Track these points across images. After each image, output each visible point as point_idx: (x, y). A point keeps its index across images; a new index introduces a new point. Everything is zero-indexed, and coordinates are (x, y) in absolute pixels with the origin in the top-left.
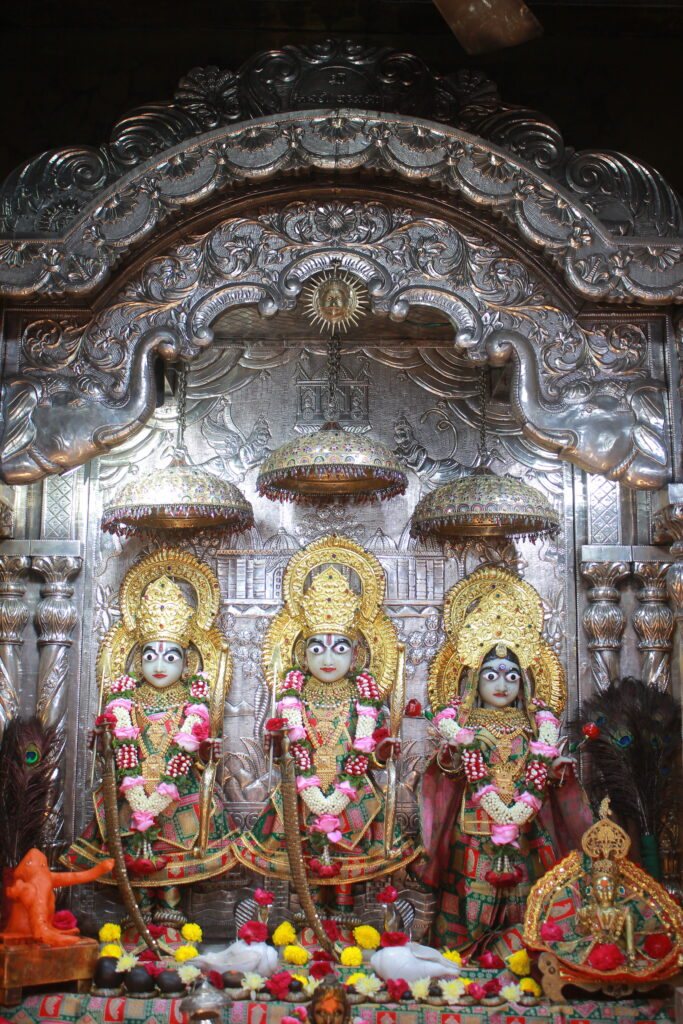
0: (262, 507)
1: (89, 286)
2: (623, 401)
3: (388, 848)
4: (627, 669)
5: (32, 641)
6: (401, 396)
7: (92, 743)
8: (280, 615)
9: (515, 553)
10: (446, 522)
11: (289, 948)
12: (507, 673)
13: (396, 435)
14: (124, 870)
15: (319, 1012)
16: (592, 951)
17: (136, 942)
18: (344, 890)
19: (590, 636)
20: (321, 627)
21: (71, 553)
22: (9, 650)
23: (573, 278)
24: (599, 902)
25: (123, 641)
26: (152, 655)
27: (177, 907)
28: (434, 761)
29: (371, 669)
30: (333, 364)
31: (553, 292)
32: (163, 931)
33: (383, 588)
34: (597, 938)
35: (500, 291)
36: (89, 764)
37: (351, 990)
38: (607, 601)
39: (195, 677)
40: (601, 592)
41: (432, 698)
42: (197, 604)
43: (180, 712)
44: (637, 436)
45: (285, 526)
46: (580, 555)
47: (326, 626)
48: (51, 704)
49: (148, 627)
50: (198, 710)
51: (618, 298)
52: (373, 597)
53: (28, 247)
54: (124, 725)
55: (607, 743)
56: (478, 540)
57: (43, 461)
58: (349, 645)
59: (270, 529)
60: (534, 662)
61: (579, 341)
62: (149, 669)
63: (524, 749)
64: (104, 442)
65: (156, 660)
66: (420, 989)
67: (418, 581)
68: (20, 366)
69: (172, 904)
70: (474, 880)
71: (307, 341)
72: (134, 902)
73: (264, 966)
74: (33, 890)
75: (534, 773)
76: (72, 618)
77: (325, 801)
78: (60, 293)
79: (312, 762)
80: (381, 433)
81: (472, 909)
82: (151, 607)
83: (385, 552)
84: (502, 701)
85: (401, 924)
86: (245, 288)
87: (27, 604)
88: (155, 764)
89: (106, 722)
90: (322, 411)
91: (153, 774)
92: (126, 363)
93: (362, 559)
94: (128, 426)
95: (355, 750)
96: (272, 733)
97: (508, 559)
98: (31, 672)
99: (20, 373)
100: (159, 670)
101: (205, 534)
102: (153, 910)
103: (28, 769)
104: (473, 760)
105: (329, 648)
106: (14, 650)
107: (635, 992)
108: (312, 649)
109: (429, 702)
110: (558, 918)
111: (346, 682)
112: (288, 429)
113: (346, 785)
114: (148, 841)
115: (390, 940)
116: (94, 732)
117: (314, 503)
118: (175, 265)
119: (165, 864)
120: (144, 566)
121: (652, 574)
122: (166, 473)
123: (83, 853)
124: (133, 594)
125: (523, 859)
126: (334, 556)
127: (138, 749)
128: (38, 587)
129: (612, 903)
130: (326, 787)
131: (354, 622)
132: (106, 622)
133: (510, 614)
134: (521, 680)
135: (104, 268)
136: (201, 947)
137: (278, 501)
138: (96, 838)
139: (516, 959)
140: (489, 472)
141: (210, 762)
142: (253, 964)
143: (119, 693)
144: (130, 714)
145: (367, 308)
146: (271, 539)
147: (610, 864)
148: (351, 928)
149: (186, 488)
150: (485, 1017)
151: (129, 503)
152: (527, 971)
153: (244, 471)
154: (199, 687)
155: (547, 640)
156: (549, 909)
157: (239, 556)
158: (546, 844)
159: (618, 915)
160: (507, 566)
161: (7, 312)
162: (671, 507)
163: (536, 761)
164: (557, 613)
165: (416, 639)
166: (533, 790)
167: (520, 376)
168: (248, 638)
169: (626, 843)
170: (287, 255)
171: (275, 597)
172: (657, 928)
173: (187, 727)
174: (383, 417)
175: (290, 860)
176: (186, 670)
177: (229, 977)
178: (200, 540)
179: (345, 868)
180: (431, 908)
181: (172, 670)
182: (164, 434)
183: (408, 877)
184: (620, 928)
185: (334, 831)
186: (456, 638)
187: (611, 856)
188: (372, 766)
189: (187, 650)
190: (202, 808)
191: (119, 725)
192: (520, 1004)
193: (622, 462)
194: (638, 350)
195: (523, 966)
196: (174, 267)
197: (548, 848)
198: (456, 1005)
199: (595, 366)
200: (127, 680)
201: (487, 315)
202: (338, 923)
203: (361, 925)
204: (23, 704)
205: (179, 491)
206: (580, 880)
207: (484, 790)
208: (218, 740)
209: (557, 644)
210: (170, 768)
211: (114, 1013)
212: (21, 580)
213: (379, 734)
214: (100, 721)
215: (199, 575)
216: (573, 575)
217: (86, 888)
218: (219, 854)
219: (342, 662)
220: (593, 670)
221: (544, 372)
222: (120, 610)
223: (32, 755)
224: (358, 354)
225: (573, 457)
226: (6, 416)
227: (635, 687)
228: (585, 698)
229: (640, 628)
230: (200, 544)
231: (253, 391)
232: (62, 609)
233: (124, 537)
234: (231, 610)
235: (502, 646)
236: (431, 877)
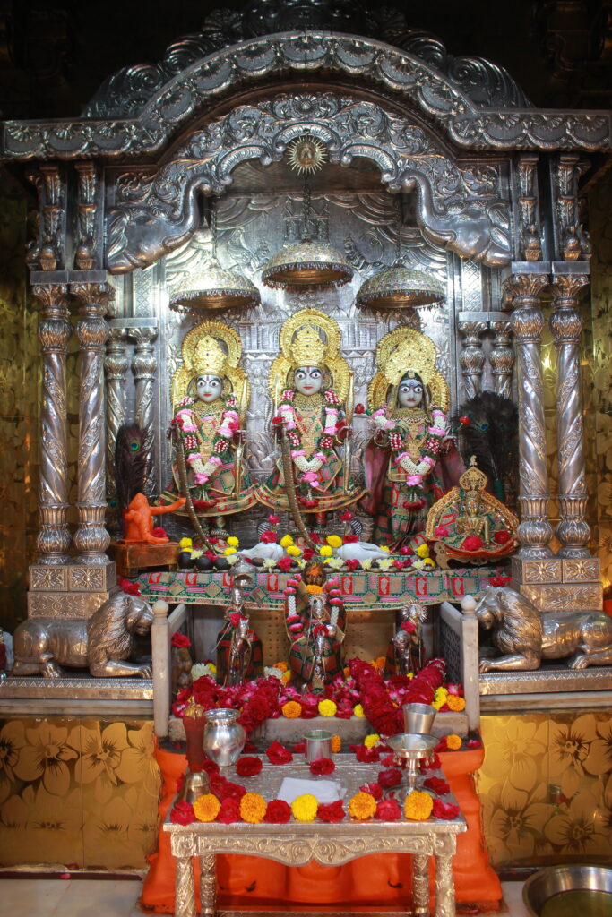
0: (266, 293)
1: (155, 148)
2: (484, 212)
3: (346, 491)
4: (486, 386)
5: (130, 378)
6: (348, 224)
7: (170, 435)
8: (278, 358)
9: (419, 318)
10: (377, 296)
11: (290, 547)
12: (415, 388)
13: (346, 248)
15: (308, 576)
16: (465, 541)
17: (201, 547)
18: (320, 515)
19: (464, 366)
20: (303, 362)
21: (151, 325)
22: (118, 386)
23: (453, 134)
24: (469, 514)
25: (185, 377)
26: (203, 382)
27: (223, 528)
28: (372, 440)
29: (334, 388)
30: (306, 204)
31: (441, 146)
32: (217, 541)
33: (339, 339)
34: (467, 534)
35: (408, 146)
36: (168, 450)
37: (327, 566)
38: (474, 346)
39: (229, 396)
40: (470, 340)
41: (370, 404)
42: (228, 352)
43: (220, 416)
44: (493, 233)
45: (279, 305)
46: (458, 318)
47: (306, 362)
48: (144, 416)
49: (199, 367)
50: (231, 414)
51: (481, 146)
52: (333, 344)
53: (117, 125)
54: (188, 423)
55: (473, 428)
56: (396, 310)
57: (132, 259)
58: (320, 373)
59: (271, 307)
60: (431, 382)
61: (457, 176)
62: (201, 391)
63: (425, 432)
64: (169, 246)
65: (205, 385)
66: (366, 564)
67: (361, 336)
68: (116, 202)
69: (221, 526)
70: (397, 508)
71: (290, 192)
72: (199, 524)
73: (275, 555)
74: (140, 515)
75: (431, 445)
76: (154, 364)
77: (308, 464)
78: (138, 152)
79: (300, 442)
80: (336, 247)
81: (395, 524)
82: (200, 355)
83: (341, 319)
84: (412, 404)
85: (354, 533)
86: (251, 148)
87: (126, 357)
88: (207, 446)
89: (177, 423)
90: (300, 235)
91: (206, 452)
92: (180, 198)
93: (327, 322)
94: (183, 236)
95: (325, 434)
96: (276, 425)
97: (415, 322)
98: (132, 397)
99: (116, 205)
100: (207, 391)
101: (231, 311)
102: (210, 530)
103: (133, 453)
104: (395, 438)
105: (308, 375)
106: (121, 385)
108: (298, 376)
109: (369, 407)
110: (445, 525)
111: (319, 395)
112: (279, 246)
113: (321, 454)
114: (205, 490)
115: (348, 540)
117: (297, 290)
118: (208, 135)
119: (215, 504)
120: (196, 331)
121: (501, 329)
122: (207, 272)
123: (168, 499)
124: (189, 348)
125: (425, 495)
126: (310, 320)
127: (197, 437)
128: (132, 347)
129: (476, 514)
130: (309, 456)
131: (323, 359)
132: (174, 367)
133: (417, 353)
134: (423, 391)
135: (164, 136)
136: (240, 548)
137: (275, 289)
138: (175, 491)
139: (422, 549)
140: (403, 266)
141: (240, 444)
142: (269, 554)
143: (184, 406)
144: (191, 418)
145: (327, 159)
146: (271, 313)
147: (475, 493)
148: (325, 536)
149: (219, 279)
150: (404, 578)
151: (185, 290)
152: (428, 555)
153: (254, 272)
154: (231, 401)
155: (438, 370)
156: (440, 520)
157: (252, 324)
158: (438, 486)
159: (480, 521)
160: (414, 326)
161: (106, 169)
162: (513, 276)
163: (432, 438)
164: (445, 353)
165: (360, 371)
166: (430, 455)
167: (421, 199)
168: (259, 372)
169: (485, 481)
170: (276, 127)
171: (275, 347)
172: (502, 529)
173: (226, 424)
174: (337, 237)
175: (289, 499)
176: (223, 392)
177: (256, 560)
178: (229, 315)
179: (320, 503)
181: (215, 391)
182: (204, 251)
184: (481, 528)
185: (314, 481)
186: (384, 370)
187: (476, 489)
188: (335, 444)
189: (223, 380)
190: (236, 470)
191: (185, 424)
192: (423, 570)
193: (484, 249)
194: (493, 181)
195: (426, 553)
196: (207, 137)
197: (439, 489)
198: (387, 572)
199: (467, 192)
200: (189, 399)
201: (401, 161)
202: (318, 534)
203: (331, 535)
204: (128, 417)
205: (215, 281)
206: (458, 503)
207: (402, 455)
208: (244, 431)
210: (216, 448)
211: (191, 580)
212: (123, 343)
213: (339, 425)
214: (173, 423)
215: (228, 335)
216: (453, 331)
218: (247, 498)
219: (316, 383)
220: (465, 387)
221: (436, 196)
222: (182, 358)
223: (135, 445)
224: (321, 199)
225: (454, 247)
226: (109, 232)
227: (490, 396)
228: (462, 403)
229: (494, 361)
230: (228, 317)
231: (257, 224)
232: (148, 359)
233: (183, 315)
234: (249, 356)
235: (412, 372)
236: (371, 508)
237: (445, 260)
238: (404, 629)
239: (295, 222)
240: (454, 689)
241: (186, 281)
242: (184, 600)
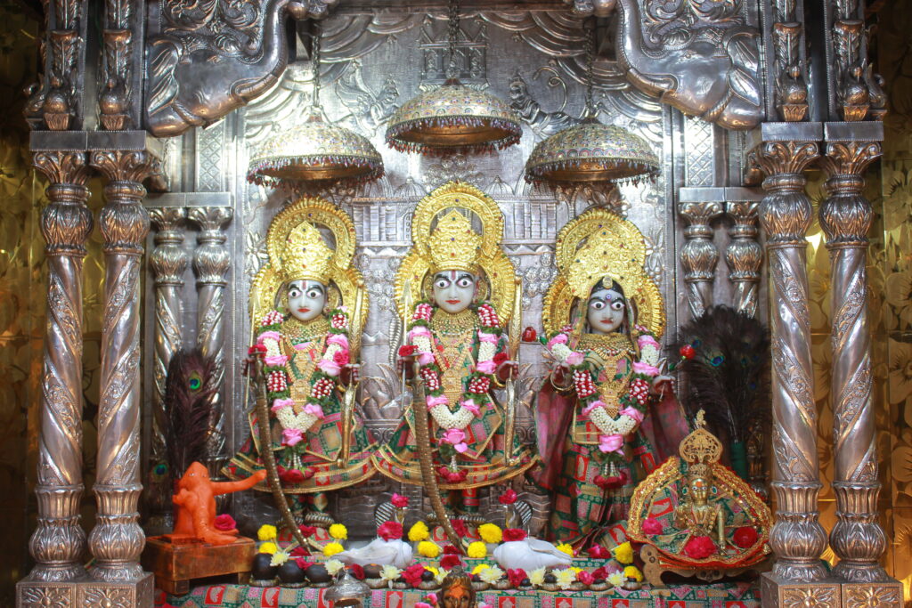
0: (391, 158)
2: (720, 46)
3: (508, 457)
4: (720, 298)
5: (191, 282)
6: (515, 55)
7: (246, 370)
8: (410, 255)
9: (619, 196)
10: (557, 167)
11: (422, 543)
12: (613, 302)
13: (511, 91)
14: (277, 480)
15: (447, 598)
16: (688, 543)
17: (290, 540)
18: (470, 494)
19: (687, 268)
20: (446, 264)
21: (222, 203)
22: (171, 291)
24: (694, 500)
25: (271, 281)
26: (296, 291)
27: (324, 510)
28: (548, 381)
29: (492, 301)
30: (452, 26)
32: (314, 531)
33: (501, 228)
34: (691, 531)
36: (245, 389)
37: (476, 578)
38: (702, 238)
39: (335, 311)
40: (696, 230)
41: (546, 326)
42: (335, 246)
43: (322, 342)
44: (733, 79)
45: (412, 176)
46: (678, 197)
47: (450, 263)
48: (210, 338)
49: (291, 268)
50: (338, 339)
52: (492, 237)
54: (274, 352)
55: (701, 363)
56: (586, 185)
57: (186, 114)
58: (471, 280)
59: (400, 178)
60: (637, 293)
62: (295, 305)
63: (628, 369)
64: (241, 95)
65: (300, 296)
66: (536, 577)
67: (533, 223)
68: (163, 26)
69: (320, 507)
70: (584, 484)
71: (430, 8)
72: (286, 506)
73: (400, 560)
74: (195, 497)
75: (637, 390)
76: (225, 261)
77: (452, 417)
79: (440, 384)
80: (498, 89)
81: (582, 509)
82: (294, 250)
83: (503, 197)
84: (608, 327)
85: (520, 522)
87: (185, 250)
88: (301, 388)
89: (257, 352)
90: (444, 71)
91: (300, 396)
92: (259, 22)
93: (482, 203)
94: (262, 80)
95: (478, 372)
96: (404, 358)
97: (614, 202)
98: (191, 310)
99: (162, 33)
100: (303, 305)
101: (341, 184)
102: (304, 513)
103: (192, 394)
104: (583, 380)
105: (453, 283)
106: (176, 292)
107: (725, 577)
108: (438, 284)
109: (544, 330)
110: (658, 515)
111: (470, 312)
112: (413, 88)
113: (470, 403)
114: (298, 455)
115: (510, 536)
116: (247, 361)
117: (438, 154)
119: (313, 474)
120: (288, 214)
121: (743, 212)
122: (304, 128)
123: (242, 465)
124: (278, 239)
125: (627, 465)
126: (457, 201)
127: (287, 374)
128: (194, 235)
129: (706, 500)
130: (453, 404)
131: (476, 259)
132: (256, 265)
133: (616, 250)
134: (625, 309)
136: (346, 544)
137: (406, 153)
138: (253, 452)
139: (621, 550)
140: (596, 121)
141: (350, 385)
142: (390, 558)
143: (268, 326)
144: (279, 344)
146: (400, 188)
147: (704, 468)
148: (477, 525)
149: (321, 140)
150: (594, 600)
151: (270, 155)
152: (631, 560)
153: (375, 127)
154: (338, 319)
155: (648, 274)
156: (650, 507)
157: (372, 203)
158: (648, 451)
159: (711, 512)
160: (613, 208)
162: (764, 144)
163: (639, 379)
164: (658, 249)
165: (532, 274)
166: (636, 405)
167: (624, 25)
168: (382, 275)
169: (719, 450)
171: (406, 239)
172: (744, 522)
173: (330, 355)
174: (499, 75)
175: (422, 469)
176: (328, 306)
177: (369, 569)
178: (337, 190)
179: (471, 475)
180: (547, 508)
181: (314, 305)
182: (303, 95)
183: (526, 482)
184: (712, 523)
185: (461, 443)
186: (567, 272)
187: (705, 462)
188: (493, 386)
189: (328, 286)
190: (344, 424)
191: (269, 354)
192: (623, 588)
193: (719, 103)
195: (627, 556)
197: (648, 456)
198: (568, 590)
199: (694, 15)
200: (276, 314)
202: (465, 522)
203: (485, 523)
204: (186, 338)
205: (315, 142)
206: (677, 481)
207: (592, 405)
208: (357, 366)
209: (658, 277)
210: (315, 390)
211: (269, 600)
212: (179, 229)
213: (499, 358)
214: (252, 351)
215: (336, 220)
216: (671, 215)
217: (247, 495)
218: (360, 465)
219: (465, 295)
220: (689, 298)
221: (647, 21)
222: (267, 253)
223: (195, 382)
224: (476, 18)
225: (673, 99)
226: (151, 73)
227: (726, 314)
228: (682, 324)
229: (731, 261)
230: (337, 193)
231: (381, 55)
232: (217, 254)
233: (269, 188)
234: (367, 251)
235: (608, 279)
236: (546, 480)
237: (659, 108)
239: (437, 51)
241: (272, 141)
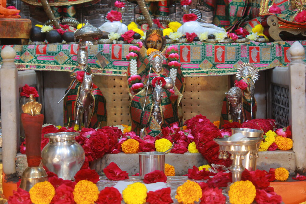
15: (149, 42)
16: (297, 15)
18: (163, 4)
27: (74, 17)
32: (67, 27)
34: (299, 10)
37: (167, 37)
66: (203, 37)
69: (71, 15)
73: (120, 31)
81: (232, 11)
102: (61, 19)
110: (278, 4)
139: (256, 29)
142: (115, 30)
150: (238, 47)
156: (274, 0)
183: (198, 3)
192: (256, 41)
198: (222, 43)
238: (237, 85)
240: (282, 131)
242: (35, 67)
